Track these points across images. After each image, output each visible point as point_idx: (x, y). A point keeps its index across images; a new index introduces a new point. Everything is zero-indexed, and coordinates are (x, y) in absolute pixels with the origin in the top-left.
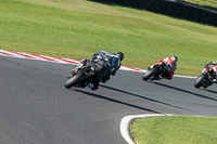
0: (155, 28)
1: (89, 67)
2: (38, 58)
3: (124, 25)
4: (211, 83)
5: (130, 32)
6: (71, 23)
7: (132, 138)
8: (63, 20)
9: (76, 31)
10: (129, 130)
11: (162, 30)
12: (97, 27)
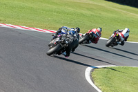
0: (107, 11)
1: (64, 41)
2: (33, 30)
3: (88, 9)
4: (117, 44)
5: (91, 13)
6: (54, 7)
7: (93, 81)
8: (49, 5)
9: (57, 12)
10: (91, 76)
11: (112, 12)
12: (71, 10)
